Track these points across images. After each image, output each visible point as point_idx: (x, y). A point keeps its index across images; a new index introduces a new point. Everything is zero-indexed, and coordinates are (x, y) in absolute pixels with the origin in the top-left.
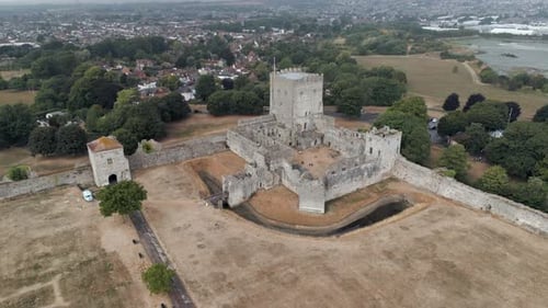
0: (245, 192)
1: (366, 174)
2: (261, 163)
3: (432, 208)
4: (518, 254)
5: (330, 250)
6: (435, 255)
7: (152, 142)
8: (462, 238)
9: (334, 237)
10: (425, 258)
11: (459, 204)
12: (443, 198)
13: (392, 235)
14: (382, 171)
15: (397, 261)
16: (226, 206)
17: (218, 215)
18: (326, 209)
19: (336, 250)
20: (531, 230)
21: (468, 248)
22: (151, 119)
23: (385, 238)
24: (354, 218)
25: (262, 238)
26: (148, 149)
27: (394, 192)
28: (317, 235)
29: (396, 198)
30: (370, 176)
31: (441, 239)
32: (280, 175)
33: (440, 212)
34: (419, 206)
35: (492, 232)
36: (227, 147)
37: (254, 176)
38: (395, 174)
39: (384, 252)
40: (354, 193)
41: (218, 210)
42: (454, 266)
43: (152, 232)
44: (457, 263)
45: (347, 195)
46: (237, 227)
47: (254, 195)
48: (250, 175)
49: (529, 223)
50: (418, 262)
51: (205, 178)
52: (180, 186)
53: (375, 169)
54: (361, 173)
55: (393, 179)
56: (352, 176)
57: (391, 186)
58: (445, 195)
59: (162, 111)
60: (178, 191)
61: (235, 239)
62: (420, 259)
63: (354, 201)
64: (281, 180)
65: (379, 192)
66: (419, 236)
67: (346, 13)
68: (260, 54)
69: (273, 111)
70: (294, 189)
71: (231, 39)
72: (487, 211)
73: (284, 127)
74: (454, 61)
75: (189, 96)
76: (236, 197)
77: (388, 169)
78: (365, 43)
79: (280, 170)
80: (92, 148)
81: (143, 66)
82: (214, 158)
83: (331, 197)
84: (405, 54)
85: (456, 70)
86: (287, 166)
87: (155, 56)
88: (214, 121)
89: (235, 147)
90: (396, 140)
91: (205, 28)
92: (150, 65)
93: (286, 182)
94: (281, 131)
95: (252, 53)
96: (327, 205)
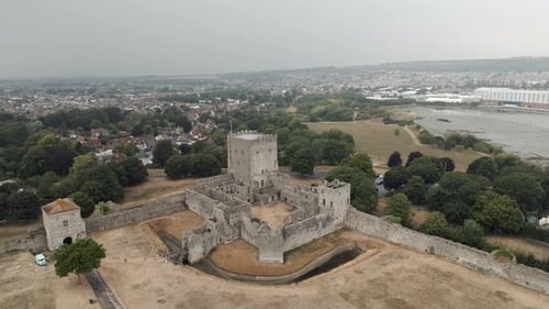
0: (204, 247)
1: (321, 224)
2: (221, 218)
3: (383, 253)
4: (459, 288)
5: (290, 297)
6: (387, 294)
7: (110, 204)
8: (410, 278)
9: (293, 284)
10: (378, 297)
11: (406, 248)
12: (392, 243)
13: (347, 279)
14: (336, 222)
15: (353, 303)
16: (186, 262)
17: (178, 271)
18: (285, 260)
19: (296, 296)
20: (471, 267)
21: (417, 286)
22: (108, 182)
23: (341, 282)
24: (311, 266)
25: (222, 290)
26: (106, 210)
27: (347, 241)
28: (277, 284)
29: (349, 246)
30: (324, 226)
31: (392, 280)
32: (239, 228)
33: (390, 255)
34: (370, 252)
35: (436, 270)
36: (186, 206)
37: (215, 232)
38: (348, 224)
39: (341, 294)
40: (310, 243)
41: (178, 267)
42: (405, 303)
43: (110, 291)
44: (407, 300)
45: (304, 245)
46: (198, 280)
47: (214, 250)
48: (209, 231)
49: (467, 260)
50: (372, 301)
51: (164, 237)
52: (139, 245)
53: (329, 219)
54: (315, 223)
55: (346, 229)
56: (308, 226)
57: (345, 235)
58: (393, 240)
59: (119, 174)
60: (137, 251)
61: (196, 292)
62: (374, 298)
63: (311, 251)
64: (240, 235)
65: (334, 242)
66: (373, 278)
67: (297, 86)
68: (217, 121)
69: (230, 170)
70: (253, 242)
71: (188, 109)
72: (431, 252)
73: (242, 184)
74: (397, 125)
75: (147, 161)
76: (196, 253)
77: (341, 219)
78: (315, 111)
79: (239, 225)
80: (48, 211)
81: (97, 135)
82: (173, 217)
83: (289, 247)
84: (351, 120)
85: (397, 133)
86: (246, 219)
87: (111, 125)
88: (172, 183)
89: (194, 206)
90: (345, 192)
91: (161, 99)
92: (106, 133)
93: (245, 236)
94: (240, 188)
95: (208, 121)
96: (286, 255)
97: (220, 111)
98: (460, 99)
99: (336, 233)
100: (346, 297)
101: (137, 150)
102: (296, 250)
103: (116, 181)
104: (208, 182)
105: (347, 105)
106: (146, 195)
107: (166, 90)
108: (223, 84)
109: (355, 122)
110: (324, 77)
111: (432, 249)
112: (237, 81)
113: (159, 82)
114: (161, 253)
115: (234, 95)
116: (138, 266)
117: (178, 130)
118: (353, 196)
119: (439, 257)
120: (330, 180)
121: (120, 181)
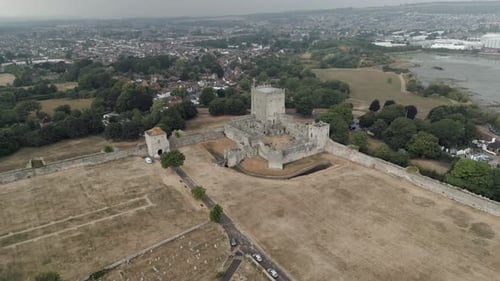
0: (237, 159)
1: (308, 148)
2: (247, 142)
3: (344, 166)
4: (381, 186)
5: (284, 185)
6: (338, 186)
7: (180, 131)
8: (355, 180)
10: (332, 188)
11: (359, 164)
13: (318, 179)
14: (318, 148)
15: (317, 189)
16: (226, 166)
17: (223, 170)
18: (283, 167)
20: (393, 176)
21: (357, 184)
22: (176, 118)
23: (314, 180)
25: (247, 180)
26: (178, 135)
29: (325, 162)
30: (310, 150)
31: (343, 180)
32: (258, 149)
33: (347, 168)
34: (337, 165)
35: (372, 177)
36: (225, 135)
37: (243, 150)
38: (327, 150)
39: (312, 185)
41: (222, 168)
43: (189, 177)
44: (348, 189)
45: (296, 161)
46: (234, 175)
47: (242, 161)
48: (240, 149)
50: (328, 189)
51: (213, 153)
52: (200, 156)
53: (314, 146)
54: (304, 148)
55: (325, 152)
56: (299, 150)
57: (323, 156)
58: (352, 160)
59: (182, 112)
60: (199, 159)
61: (233, 180)
63: (300, 163)
64: (258, 153)
66: (332, 179)
67: (316, 27)
68: (243, 68)
69: (254, 111)
70: (266, 157)
71: (219, 55)
72: (373, 167)
73: (260, 122)
74: (393, 73)
75: (195, 102)
76: (232, 162)
77: (322, 147)
78: (326, 58)
79: (257, 147)
80: (149, 134)
81: (156, 79)
82: (217, 141)
83: (287, 161)
84: (355, 67)
85: (390, 81)
86: (261, 144)
87: (163, 71)
88: (214, 119)
89: (230, 135)
90: (326, 129)
91: (197, 44)
92: (161, 78)
93: (261, 154)
94: (259, 125)
95: (237, 68)
96: (284, 165)
97: (246, 58)
98: (465, 45)
99: (318, 154)
100: (314, 186)
101: (187, 93)
102: (291, 163)
103: (180, 116)
104: (238, 119)
105: (356, 51)
106: (198, 126)
107: (199, 33)
108: (249, 26)
109: (359, 69)
110: (343, 19)
111: (374, 165)
112: (262, 23)
113: (192, 24)
114: (213, 161)
115: (257, 40)
116: (200, 167)
117: (214, 76)
118: (331, 132)
119: (377, 170)
120: (317, 121)
121: (183, 117)
